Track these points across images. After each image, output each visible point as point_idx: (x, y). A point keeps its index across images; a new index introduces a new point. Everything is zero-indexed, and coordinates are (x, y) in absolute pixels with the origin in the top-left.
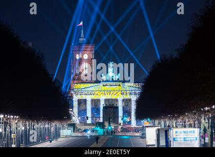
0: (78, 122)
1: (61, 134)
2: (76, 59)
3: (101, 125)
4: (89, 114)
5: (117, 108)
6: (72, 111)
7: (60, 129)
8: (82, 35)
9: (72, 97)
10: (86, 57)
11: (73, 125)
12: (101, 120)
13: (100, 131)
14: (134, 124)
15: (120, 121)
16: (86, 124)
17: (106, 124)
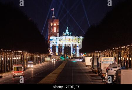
0: (52, 54)
1: (45, 60)
2: (51, 25)
3: (63, 56)
4: (57, 51)
5: (70, 48)
6: (50, 49)
7: (44, 58)
8: (54, 15)
9: (50, 43)
10: (55, 24)
11: (51, 56)
12: (63, 54)
13: (63, 59)
14: (78, 55)
15: (72, 54)
16: (56, 56)
17: (66, 55)
